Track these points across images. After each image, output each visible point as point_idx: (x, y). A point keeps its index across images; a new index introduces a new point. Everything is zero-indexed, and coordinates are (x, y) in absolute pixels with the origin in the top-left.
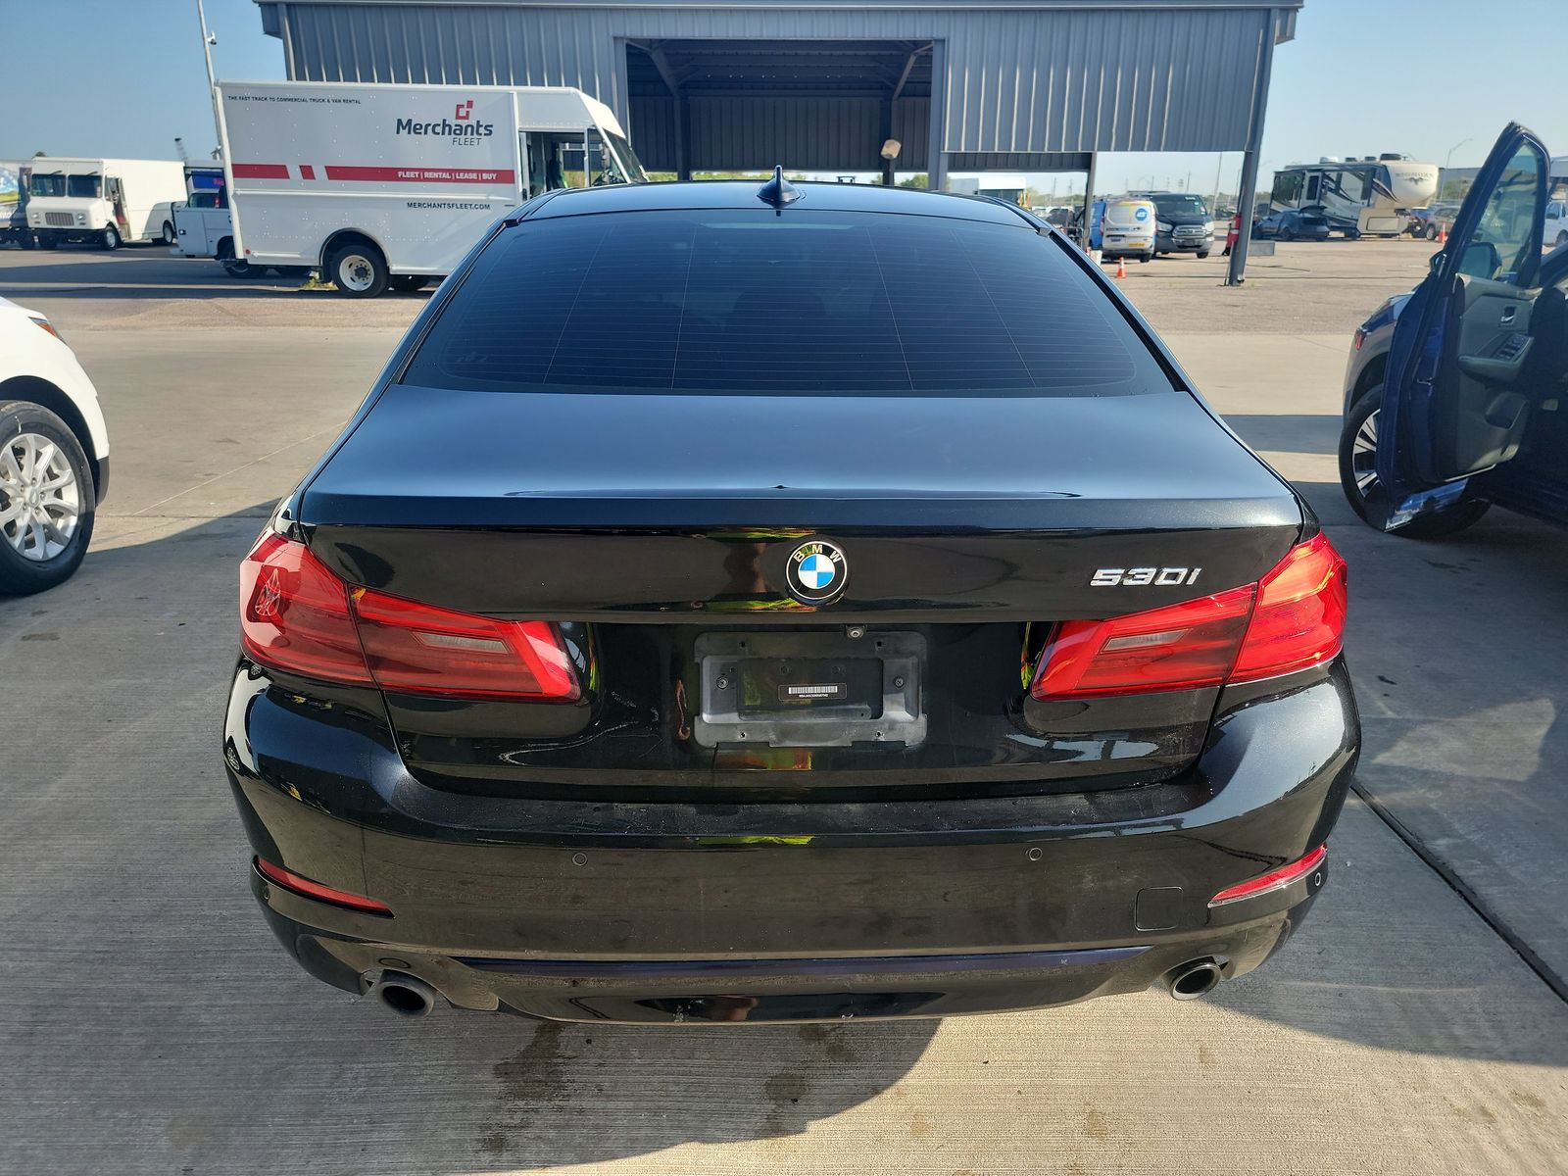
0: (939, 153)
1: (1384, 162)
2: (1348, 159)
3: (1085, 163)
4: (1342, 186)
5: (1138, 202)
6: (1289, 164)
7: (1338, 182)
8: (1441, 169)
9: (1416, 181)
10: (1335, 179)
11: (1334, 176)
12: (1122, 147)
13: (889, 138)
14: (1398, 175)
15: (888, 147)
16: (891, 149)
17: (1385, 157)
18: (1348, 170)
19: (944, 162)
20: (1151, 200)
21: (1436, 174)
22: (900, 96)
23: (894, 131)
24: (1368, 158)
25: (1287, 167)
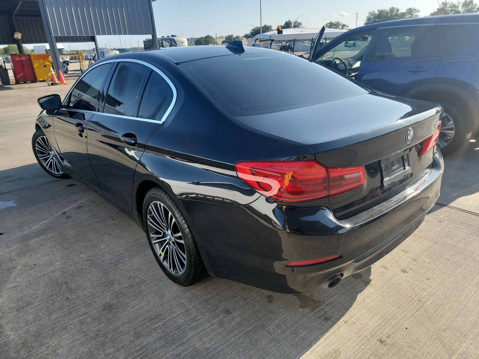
0: (51, 36)
1: (173, 38)
2: (162, 37)
3: (93, 39)
4: (163, 45)
5: (114, 51)
6: (146, 38)
7: (162, 44)
8: (187, 39)
9: (182, 43)
10: (161, 43)
11: (160, 42)
12: (104, 33)
13: (15, 32)
14: (177, 41)
15: (16, 35)
16: (18, 36)
17: (172, 36)
18: (164, 40)
19: (54, 39)
20: (117, 50)
21: (186, 40)
22: (15, 16)
23: (16, 28)
24: (168, 36)
25: (146, 39)
